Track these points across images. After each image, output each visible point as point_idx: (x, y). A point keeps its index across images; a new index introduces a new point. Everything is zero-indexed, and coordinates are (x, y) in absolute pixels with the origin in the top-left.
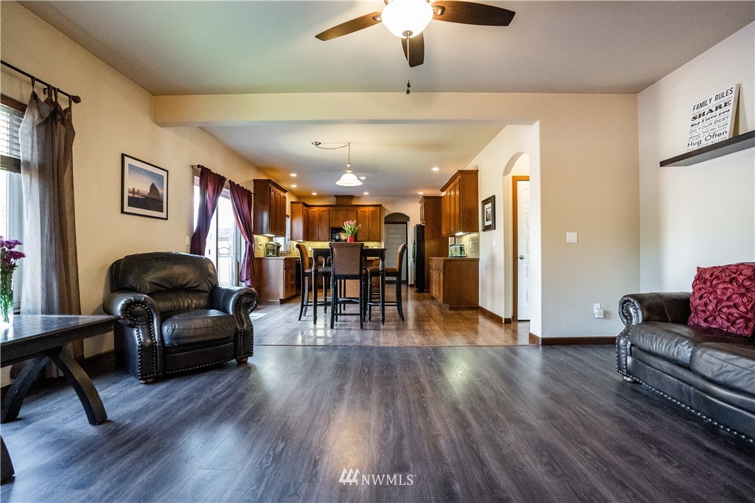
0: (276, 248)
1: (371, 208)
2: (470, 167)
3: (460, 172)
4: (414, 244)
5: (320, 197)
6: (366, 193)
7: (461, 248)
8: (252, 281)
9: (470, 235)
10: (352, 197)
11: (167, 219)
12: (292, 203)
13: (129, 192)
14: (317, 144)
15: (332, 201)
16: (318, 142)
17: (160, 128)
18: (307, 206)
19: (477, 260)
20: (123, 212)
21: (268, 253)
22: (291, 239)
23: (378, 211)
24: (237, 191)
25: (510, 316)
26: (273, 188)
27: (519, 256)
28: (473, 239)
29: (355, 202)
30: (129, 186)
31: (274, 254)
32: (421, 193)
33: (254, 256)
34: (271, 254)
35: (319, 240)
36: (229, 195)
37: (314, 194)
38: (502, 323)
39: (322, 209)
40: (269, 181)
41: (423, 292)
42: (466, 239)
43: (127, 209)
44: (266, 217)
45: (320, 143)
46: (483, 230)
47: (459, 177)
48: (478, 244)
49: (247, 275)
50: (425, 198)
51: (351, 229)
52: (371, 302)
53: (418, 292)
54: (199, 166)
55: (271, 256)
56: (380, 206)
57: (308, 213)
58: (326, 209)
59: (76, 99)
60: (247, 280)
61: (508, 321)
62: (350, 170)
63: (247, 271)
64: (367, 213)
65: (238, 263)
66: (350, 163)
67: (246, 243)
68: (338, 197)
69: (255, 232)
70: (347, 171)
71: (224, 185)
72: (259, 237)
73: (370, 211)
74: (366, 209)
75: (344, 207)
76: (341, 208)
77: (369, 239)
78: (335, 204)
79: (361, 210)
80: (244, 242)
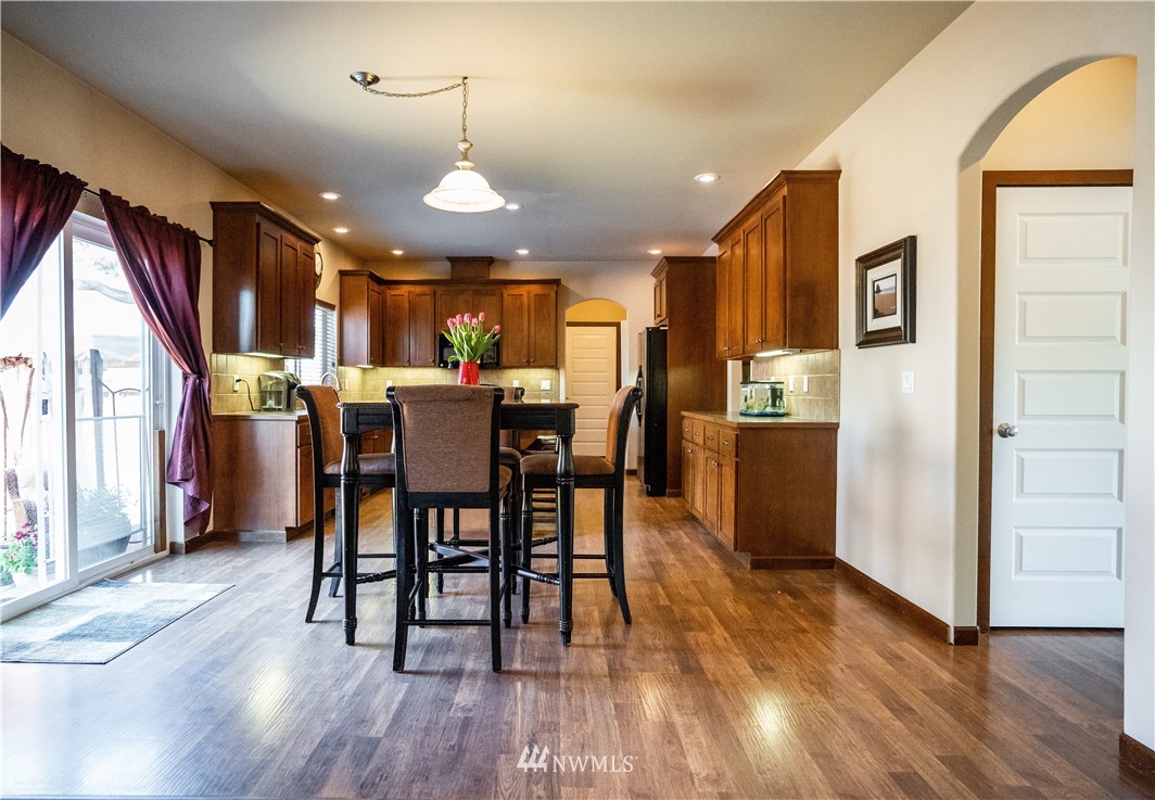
0: (283, 388)
1: (534, 289)
2: (813, 161)
3: (789, 177)
4: (640, 375)
5: (410, 260)
6: (523, 252)
7: (774, 391)
8: (200, 481)
9: (803, 357)
10: (489, 261)
12: (342, 273)
14: (370, 81)
15: (441, 271)
16: (372, 72)
18: (380, 281)
19: (832, 429)
21: (263, 402)
22: (341, 362)
23: (553, 294)
25: (971, 621)
26: (266, 226)
27: (996, 427)
28: (813, 369)
29: (498, 274)
31: (278, 403)
32: (656, 252)
33: (208, 412)
34: (271, 403)
35: (409, 364)
36: (109, 236)
37: (398, 252)
38: (945, 640)
39: (418, 289)
40: (255, 207)
41: (663, 494)
42: (789, 369)
44: (247, 301)
45: (376, 79)
46: (861, 345)
47: (785, 191)
48: (836, 382)
49: (186, 466)
50: (671, 261)
51: (469, 339)
52: (527, 567)
53: (650, 494)
55: (270, 410)
56: (557, 282)
57: (384, 302)
58: (425, 289)
60: (185, 480)
61: (966, 637)
62: (465, 158)
63: (184, 457)
64: (525, 299)
65: (162, 434)
66: (465, 140)
67: (185, 378)
68: (454, 261)
69: (218, 348)
70: (459, 164)
71: (80, 203)
72: (232, 359)
73: (532, 295)
74: (523, 290)
75: (471, 284)
76: (462, 287)
77: (528, 361)
78: (449, 277)
79: (511, 292)
80: (177, 373)
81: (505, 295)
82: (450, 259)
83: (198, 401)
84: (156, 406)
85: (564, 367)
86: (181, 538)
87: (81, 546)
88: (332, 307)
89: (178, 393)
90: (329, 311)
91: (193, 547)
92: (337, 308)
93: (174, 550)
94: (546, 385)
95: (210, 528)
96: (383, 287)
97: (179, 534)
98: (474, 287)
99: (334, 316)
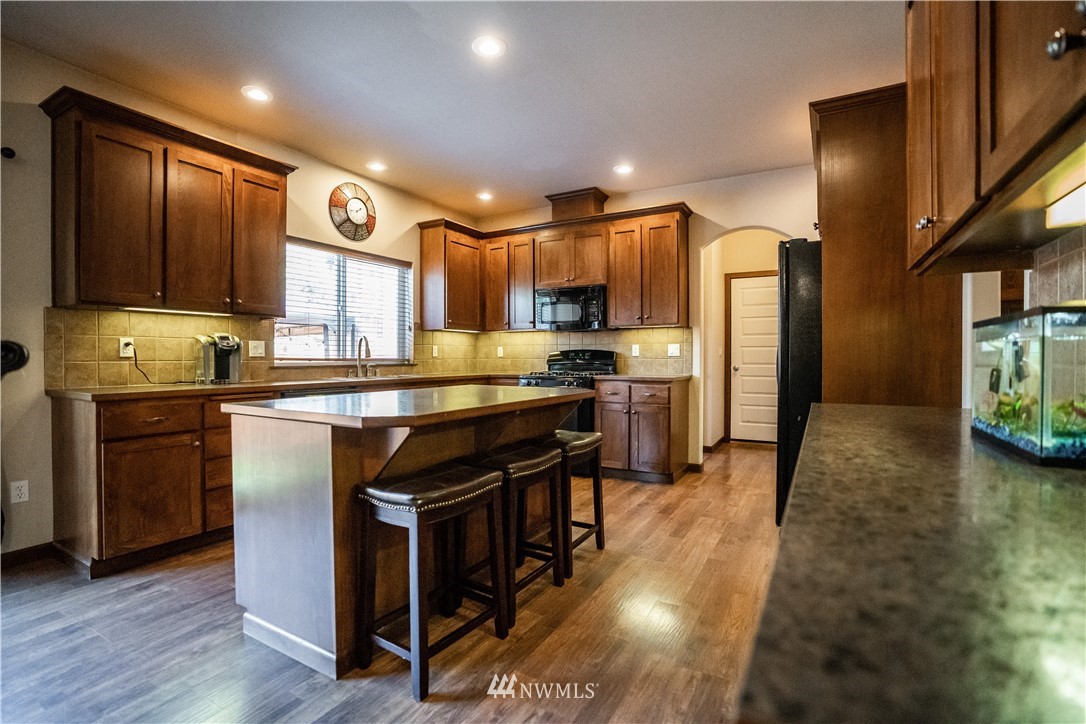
1: (651, 220)
6: (625, 171)
10: (597, 195)
18: (476, 234)
23: (673, 224)
37: (486, 196)
39: (517, 239)
56: (681, 208)
58: (524, 238)
64: (637, 236)
68: (556, 199)
73: (646, 230)
74: (634, 224)
77: (642, 317)
79: (619, 229)
81: (612, 234)
82: (551, 197)
85: (699, 326)
88: (408, 265)
92: (416, 265)
94: (673, 350)
96: (482, 242)
98: (577, 226)
99: (411, 275)
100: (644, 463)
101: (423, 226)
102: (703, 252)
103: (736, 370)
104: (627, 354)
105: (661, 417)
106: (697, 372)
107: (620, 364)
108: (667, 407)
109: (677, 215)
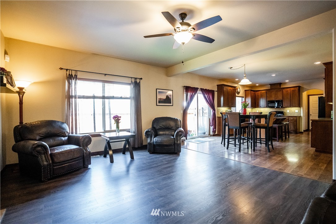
5: (261, 86)
6: (287, 81)
11: (173, 106)
13: (159, 99)
14: (231, 68)
15: (268, 87)
17: (169, 78)
20: (157, 105)
23: (297, 90)
24: (204, 91)
26: (226, 87)
29: (282, 86)
30: (158, 97)
33: (215, 116)
35: (261, 107)
36: (202, 93)
37: (257, 85)
40: (223, 85)
43: (158, 104)
44: (222, 99)
45: (232, 68)
49: (212, 124)
54: (184, 86)
57: (255, 95)
58: (265, 91)
59: (141, 79)
63: (212, 122)
64: (289, 91)
65: (210, 119)
66: (245, 74)
67: (213, 111)
68: (271, 85)
69: (218, 106)
70: (244, 78)
71: (198, 90)
72: (220, 108)
73: (291, 90)
74: (289, 89)
75: (275, 89)
76: (273, 90)
77: (290, 106)
78: (270, 88)
79: (285, 90)
80: (212, 110)
81: (284, 91)
82: (270, 84)
83: (214, 114)
84: (209, 115)
85: (302, 107)
86: (212, 134)
87: (199, 132)
88: (243, 97)
89: (212, 114)
90: (243, 98)
91: (214, 135)
92: (244, 97)
93: (211, 136)
94: (297, 111)
95: (216, 133)
96: (255, 92)
97: (212, 133)
98: (276, 90)
99: (244, 99)
100: (291, 130)
101: (245, 90)
102: (303, 93)
103: (311, 115)
104: (286, 112)
105: (295, 122)
106: (302, 115)
107: (285, 114)
108: (296, 121)
109: (298, 88)
